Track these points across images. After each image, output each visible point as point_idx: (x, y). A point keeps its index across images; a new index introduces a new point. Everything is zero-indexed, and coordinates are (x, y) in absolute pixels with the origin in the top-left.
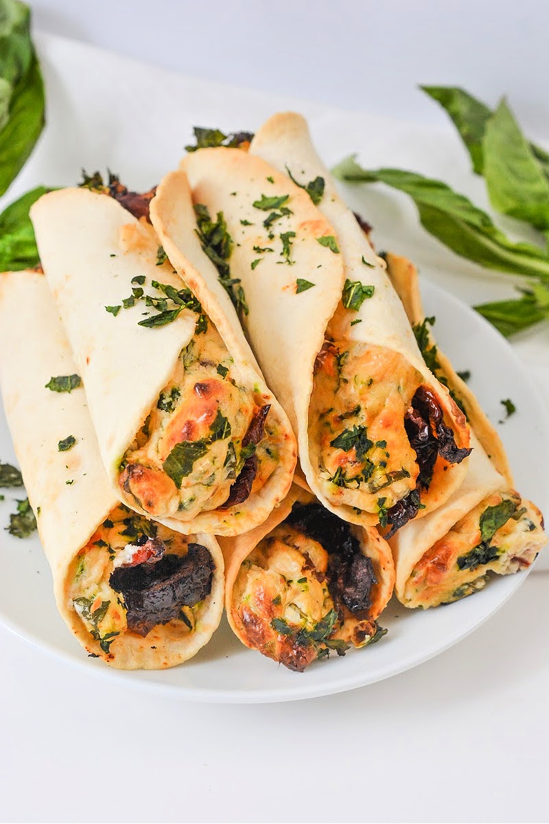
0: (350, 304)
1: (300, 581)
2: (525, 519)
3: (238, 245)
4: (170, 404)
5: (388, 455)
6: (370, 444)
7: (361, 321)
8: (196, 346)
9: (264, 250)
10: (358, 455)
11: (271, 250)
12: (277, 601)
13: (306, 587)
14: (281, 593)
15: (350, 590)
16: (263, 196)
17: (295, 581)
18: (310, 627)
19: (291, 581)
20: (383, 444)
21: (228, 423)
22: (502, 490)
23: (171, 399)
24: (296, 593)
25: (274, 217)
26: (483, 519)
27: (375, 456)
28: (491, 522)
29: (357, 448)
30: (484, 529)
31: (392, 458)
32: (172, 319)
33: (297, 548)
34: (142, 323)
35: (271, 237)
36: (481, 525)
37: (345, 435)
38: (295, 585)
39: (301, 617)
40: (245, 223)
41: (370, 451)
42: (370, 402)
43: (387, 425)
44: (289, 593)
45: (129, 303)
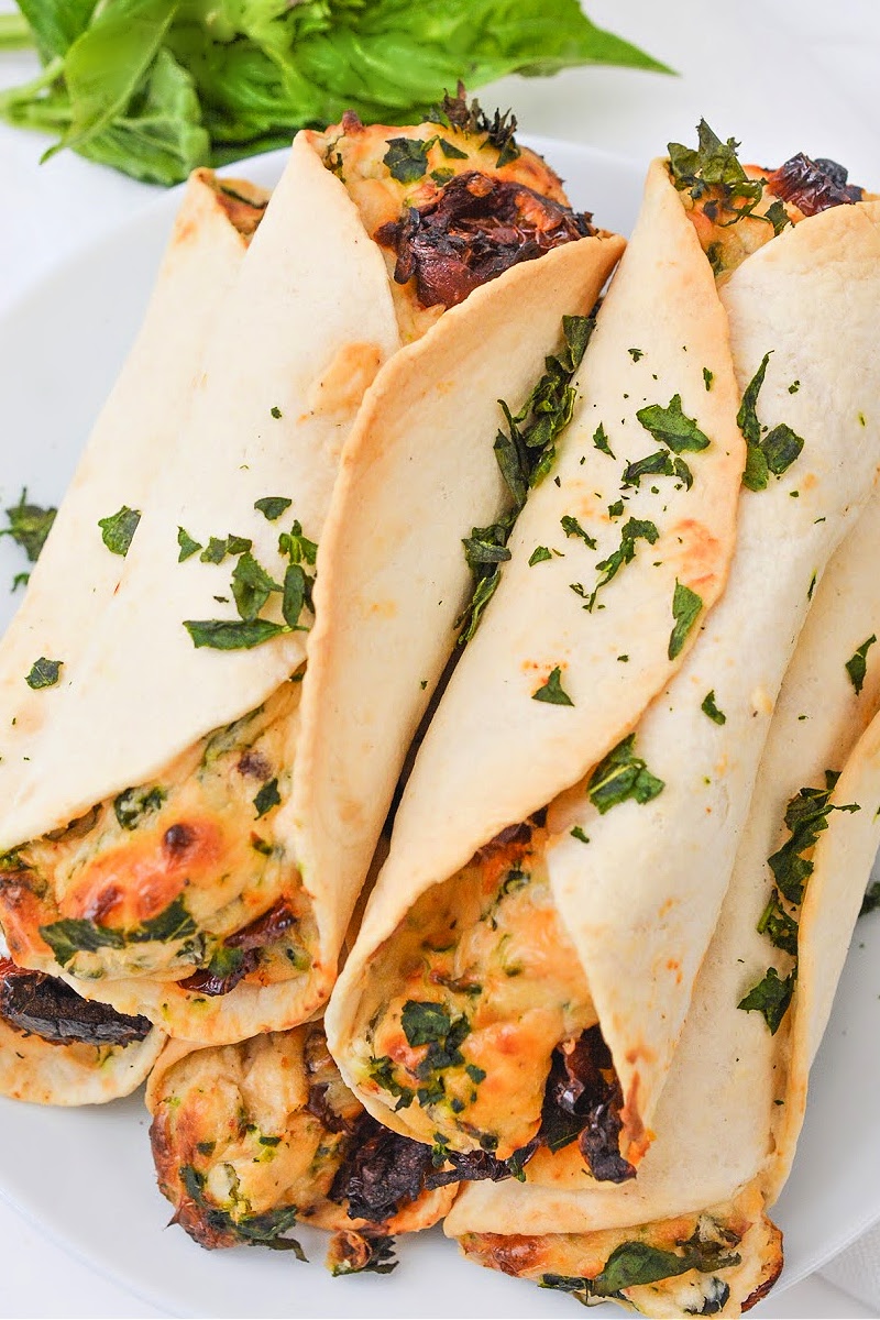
0: (598, 792)
1: (264, 1141)
2: (716, 1281)
3: (558, 481)
4: (132, 815)
5: (474, 1098)
6: (457, 1061)
7: (586, 841)
8: (262, 720)
9: (581, 533)
10: (426, 1065)
11: (591, 543)
12: (207, 1148)
13: (270, 1154)
14: (219, 1141)
15: (369, 1175)
16: (676, 400)
17: (256, 1135)
18: (237, 1213)
19: (253, 1128)
20: (478, 1075)
21: (191, 921)
22: (711, 1212)
23: (138, 807)
24: (245, 1155)
25: (659, 464)
26: (623, 1250)
27: (457, 1081)
28: (635, 1264)
29: (431, 1053)
30: (616, 1265)
31: (480, 1107)
32: (250, 645)
33: (310, 1073)
34: (192, 626)
35: (616, 510)
36: (614, 1257)
37: (431, 1014)
38: (252, 1139)
39: (233, 1192)
40: (601, 441)
41: (451, 1070)
42: (501, 995)
43: (508, 1047)
44: (232, 1147)
45: (216, 552)
